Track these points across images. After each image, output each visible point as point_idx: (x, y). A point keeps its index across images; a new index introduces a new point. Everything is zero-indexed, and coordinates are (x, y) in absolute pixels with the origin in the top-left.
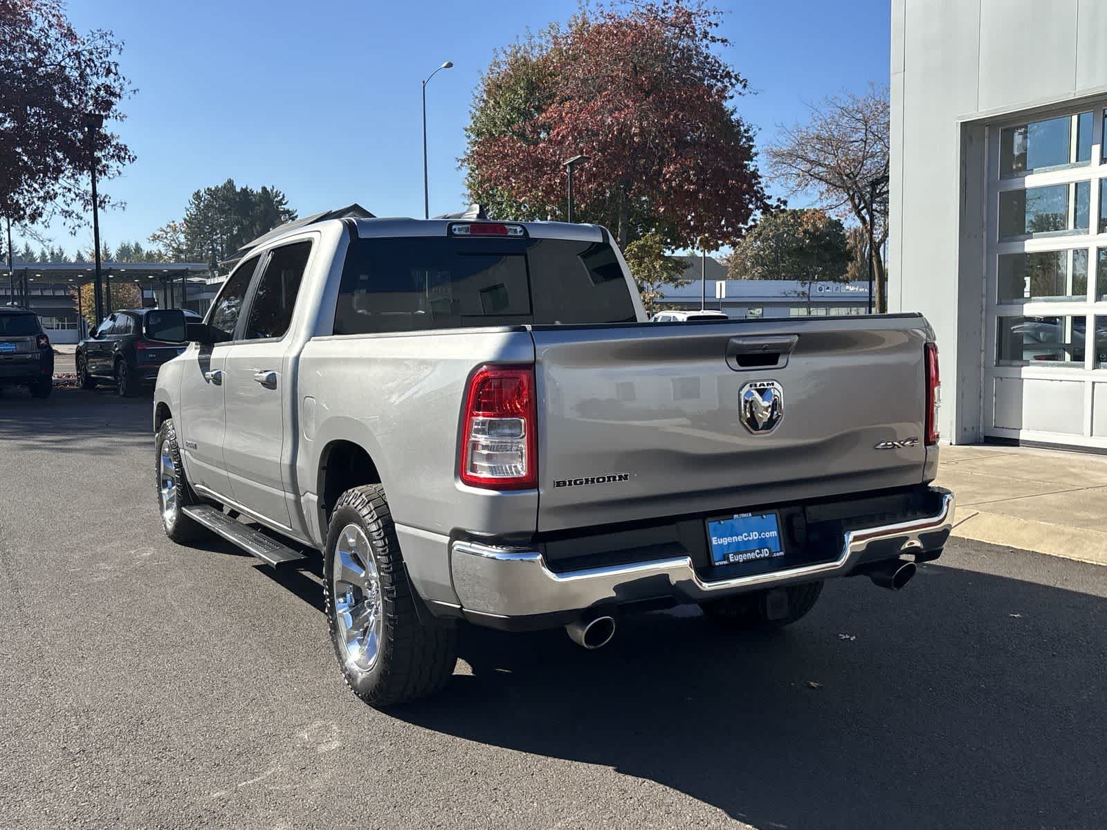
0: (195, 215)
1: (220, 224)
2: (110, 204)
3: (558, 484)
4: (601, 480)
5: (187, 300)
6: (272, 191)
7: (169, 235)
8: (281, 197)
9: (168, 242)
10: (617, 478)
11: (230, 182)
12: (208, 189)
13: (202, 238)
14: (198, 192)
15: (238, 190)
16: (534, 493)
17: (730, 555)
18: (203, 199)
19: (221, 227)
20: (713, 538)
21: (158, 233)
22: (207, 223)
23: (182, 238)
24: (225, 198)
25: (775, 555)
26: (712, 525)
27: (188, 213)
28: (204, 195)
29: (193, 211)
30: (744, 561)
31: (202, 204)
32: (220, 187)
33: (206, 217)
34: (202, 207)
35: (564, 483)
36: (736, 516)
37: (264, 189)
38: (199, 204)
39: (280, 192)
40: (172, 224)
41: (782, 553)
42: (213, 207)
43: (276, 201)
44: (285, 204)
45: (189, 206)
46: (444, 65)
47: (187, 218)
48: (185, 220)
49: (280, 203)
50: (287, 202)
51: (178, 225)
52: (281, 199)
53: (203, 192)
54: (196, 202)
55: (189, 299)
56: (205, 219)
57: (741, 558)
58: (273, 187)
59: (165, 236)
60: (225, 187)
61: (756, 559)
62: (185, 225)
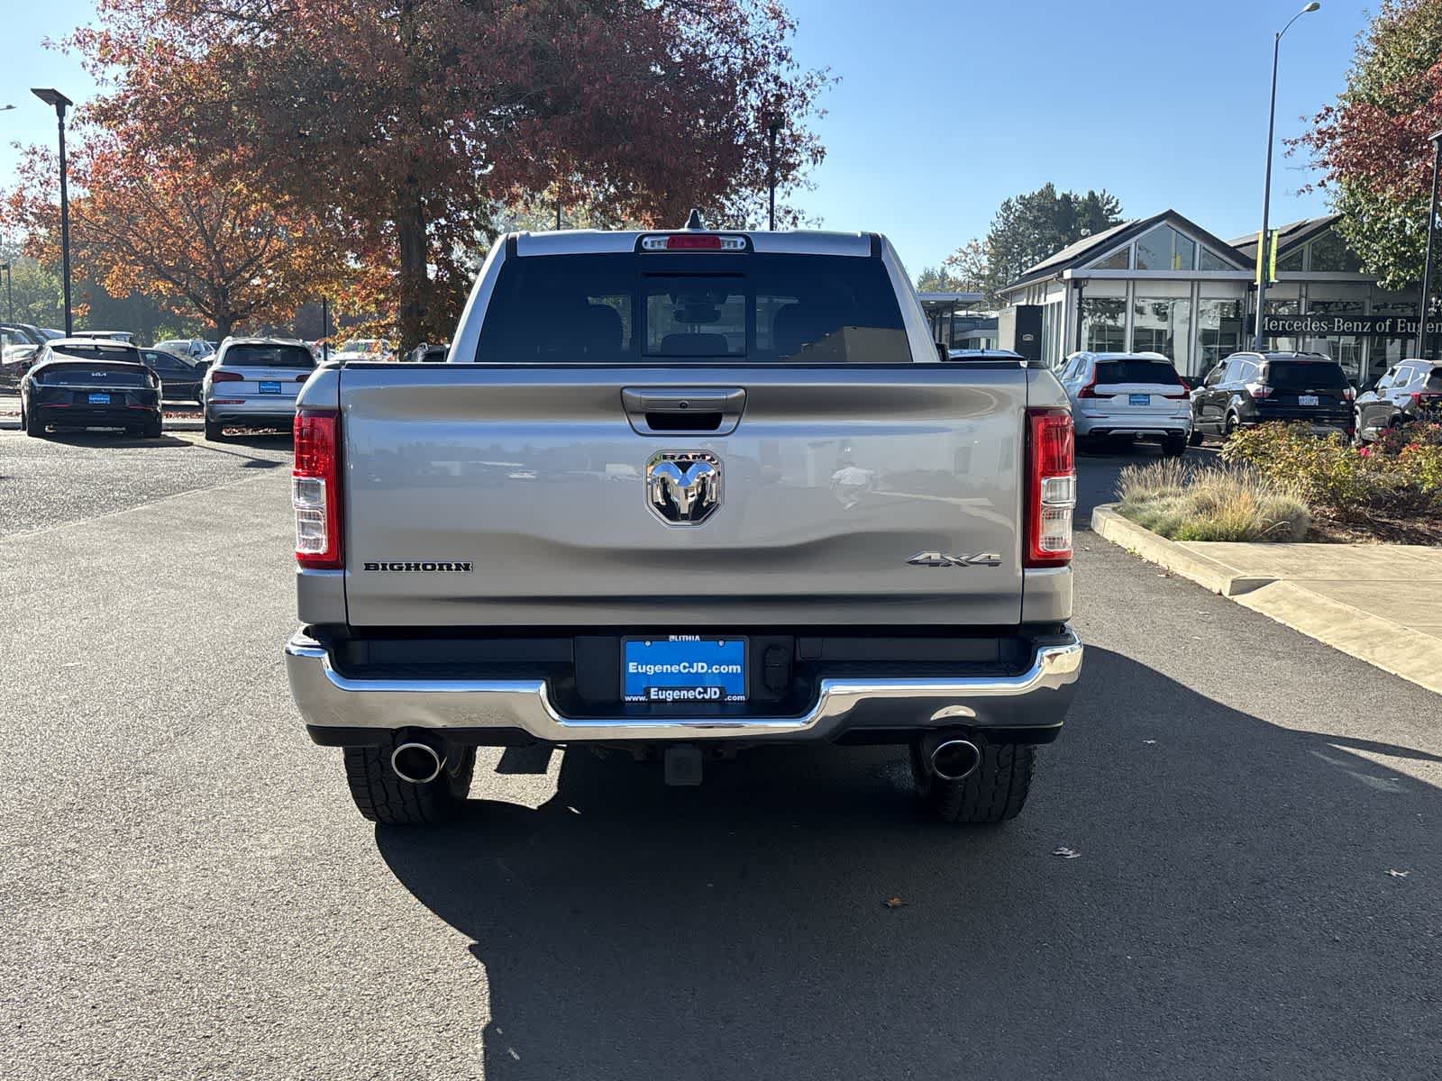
0: (1002, 231)
1: (1032, 242)
2: (805, 221)
3: (368, 567)
4: (429, 567)
5: (956, 339)
6: (1102, 196)
7: (970, 256)
8: (1114, 204)
9: (967, 266)
10: (454, 567)
11: (1049, 187)
12: (1021, 197)
13: (1009, 260)
14: (1008, 201)
15: (1058, 197)
16: (337, 575)
17: (652, 690)
18: (1013, 210)
19: (1033, 245)
20: (631, 664)
21: (957, 255)
22: (1015, 241)
23: (984, 260)
24: (1041, 208)
25: (729, 698)
26: (631, 646)
27: (994, 228)
28: (1016, 204)
29: (1000, 226)
30: (674, 701)
31: (1012, 216)
32: (1036, 193)
33: (1015, 234)
34: (1012, 221)
35: (376, 567)
36: (672, 637)
37: (1092, 194)
38: (1009, 215)
39: (1113, 197)
40: (974, 243)
41: (743, 698)
42: (1025, 220)
43: (1107, 210)
44: (1119, 212)
45: (995, 219)
46: (1307, 7)
47: (993, 236)
48: (990, 237)
49: (1112, 211)
50: (1121, 210)
51: (981, 244)
52: (1114, 207)
53: (1014, 200)
54: (1005, 215)
55: (958, 337)
56: (1014, 235)
57: (670, 696)
58: (1104, 191)
59: (963, 258)
60: (1041, 194)
61: (695, 701)
62: (989, 244)
